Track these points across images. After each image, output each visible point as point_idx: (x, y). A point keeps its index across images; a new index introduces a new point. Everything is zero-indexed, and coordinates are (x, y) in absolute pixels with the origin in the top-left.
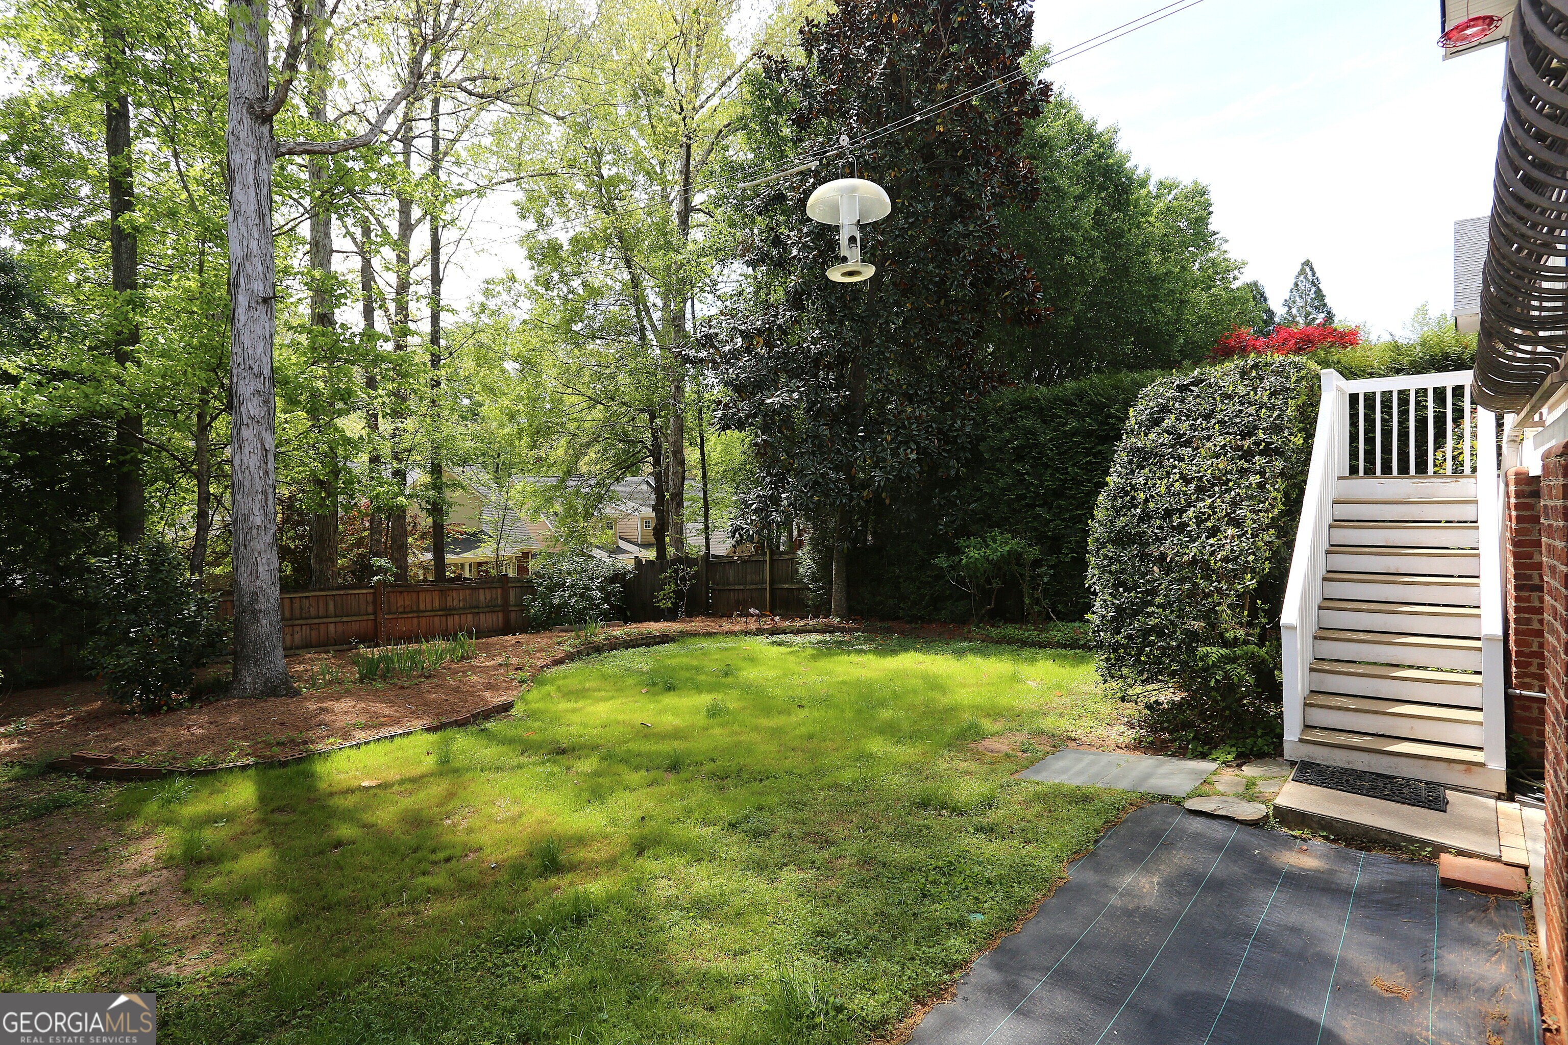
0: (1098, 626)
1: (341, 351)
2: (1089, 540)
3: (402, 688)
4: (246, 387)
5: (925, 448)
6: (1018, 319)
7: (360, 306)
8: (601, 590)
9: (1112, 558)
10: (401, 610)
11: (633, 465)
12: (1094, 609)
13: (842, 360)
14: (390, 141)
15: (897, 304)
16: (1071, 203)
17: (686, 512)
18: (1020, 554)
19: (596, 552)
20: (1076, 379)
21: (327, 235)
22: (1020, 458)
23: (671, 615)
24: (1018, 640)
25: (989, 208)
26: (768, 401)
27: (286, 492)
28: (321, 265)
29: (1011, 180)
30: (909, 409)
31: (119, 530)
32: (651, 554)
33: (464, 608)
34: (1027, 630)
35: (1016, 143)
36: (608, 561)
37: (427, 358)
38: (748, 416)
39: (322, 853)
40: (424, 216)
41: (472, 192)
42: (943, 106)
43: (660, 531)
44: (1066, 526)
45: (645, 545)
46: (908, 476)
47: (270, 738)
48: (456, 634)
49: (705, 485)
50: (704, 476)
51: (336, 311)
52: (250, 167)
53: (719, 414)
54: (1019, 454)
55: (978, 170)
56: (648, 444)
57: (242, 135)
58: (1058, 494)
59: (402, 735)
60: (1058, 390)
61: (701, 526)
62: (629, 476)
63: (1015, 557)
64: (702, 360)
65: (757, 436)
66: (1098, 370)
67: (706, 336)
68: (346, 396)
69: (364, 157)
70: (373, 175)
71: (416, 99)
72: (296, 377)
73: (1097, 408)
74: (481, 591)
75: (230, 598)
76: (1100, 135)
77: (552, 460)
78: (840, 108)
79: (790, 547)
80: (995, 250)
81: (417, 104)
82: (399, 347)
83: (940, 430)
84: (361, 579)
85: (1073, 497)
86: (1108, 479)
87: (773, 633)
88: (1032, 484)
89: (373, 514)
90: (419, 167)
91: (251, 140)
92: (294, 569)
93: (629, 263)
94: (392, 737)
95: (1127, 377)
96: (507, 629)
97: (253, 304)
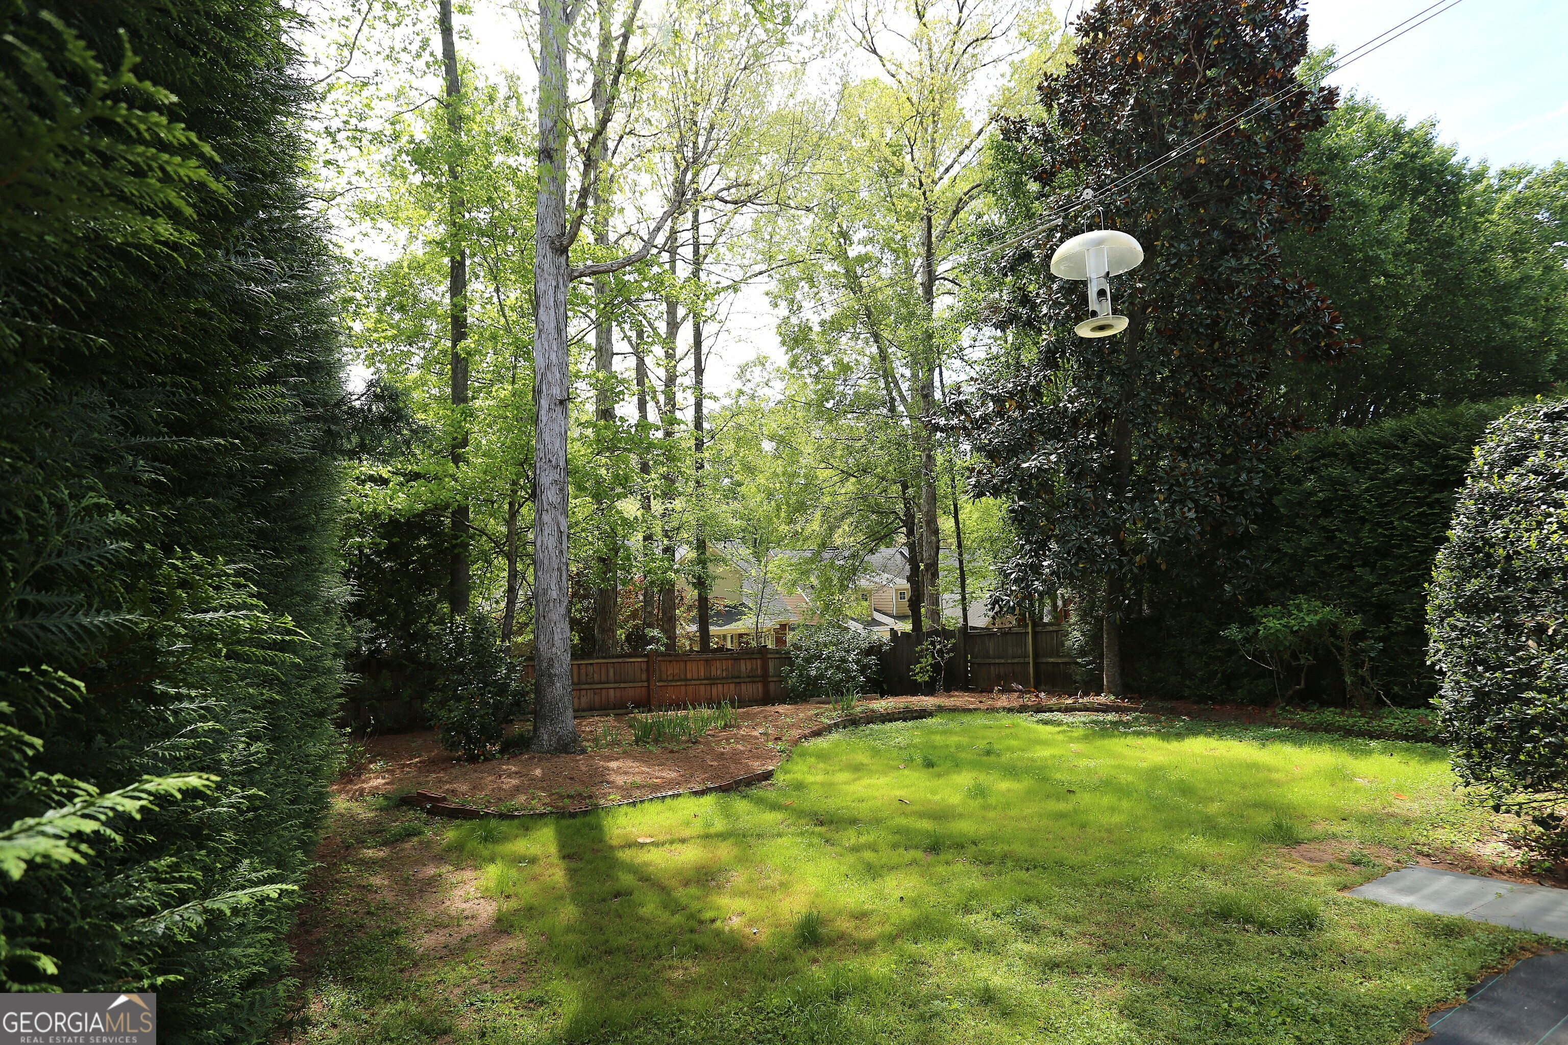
0: (1449, 713)
1: (620, 441)
2: (1428, 608)
3: (672, 752)
4: (547, 478)
5: (1205, 507)
6: (1312, 356)
7: (635, 399)
8: (857, 662)
9: (1462, 629)
10: (670, 678)
11: (886, 536)
12: (1442, 692)
13: (1103, 416)
14: (660, 253)
15: (1162, 352)
16: (1375, 216)
17: (941, 581)
18: (1336, 625)
19: (853, 625)
20: (1398, 416)
21: (609, 340)
22: (1327, 513)
23: (929, 689)
24: (1340, 728)
25: (1266, 237)
26: (1024, 465)
27: (574, 569)
28: (604, 367)
29: (1292, 202)
30: (1183, 465)
31: (451, 603)
32: (906, 627)
33: (726, 678)
34: (1351, 716)
35: (1296, 161)
36: (864, 633)
37: (693, 442)
38: (1003, 482)
39: (604, 900)
40: (687, 315)
41: (728, 287)
42: (1204, 138)
43: (915, 603)
44: (1396, 592)
45: (900, 617)
46: (1187, 538)
47: (561, 790)
48: (719, 703)
49: (961, 554)
50: (960, 545)
51: (616, 406)
52: (551, 292)
53: (973, 481)
54: (1326, 509)
55: (1250, 199)
56: (901, 514)
57: (546, 267)
58: (1383, 552)
59: (673, 796)
60: (1372, 432)
61: (959, 597)
62: (883, 548)
63: (1333, 628)
64: (952, 428)
65: (1014, 501)
66: (1429, 403)
67: (955, 403)
68: (623, 481)
69: (637, 270)
70: (646, 284)
71: (680, 214)
72: (584, 466)
73: (1427, 449)
74: (742, 662)
75: (531, 663)
76: (1410, 133)
77: (806, 533)
78: (1085, 157)
79: (1054, 617)
80: (1277, 282)
81: (681, 218)
82: (668, 434)
83: (1222, 486)
84: (635, 649)
85: (1405, 557)
86: (1449, 533)
87: (1039, 710)
88: (1345, 542)
89: (646, 589)
90: (683, 270)
91: (553, 270)
92: (581, 639)
93: (877, 337)
94: (664, 797)
95: (1468, 410)
96: (767, 700)
97: (553, 407)
